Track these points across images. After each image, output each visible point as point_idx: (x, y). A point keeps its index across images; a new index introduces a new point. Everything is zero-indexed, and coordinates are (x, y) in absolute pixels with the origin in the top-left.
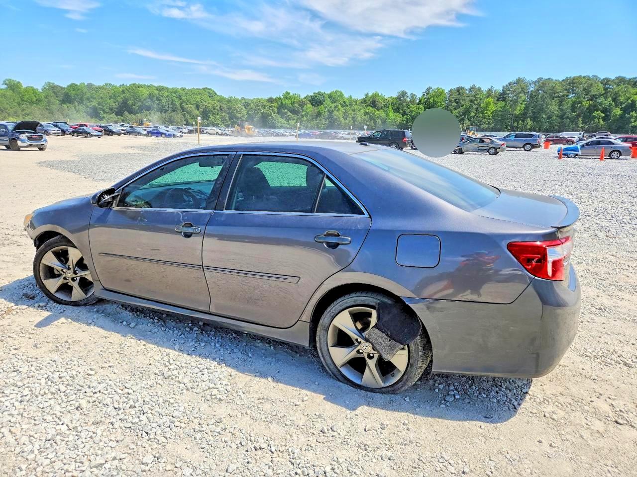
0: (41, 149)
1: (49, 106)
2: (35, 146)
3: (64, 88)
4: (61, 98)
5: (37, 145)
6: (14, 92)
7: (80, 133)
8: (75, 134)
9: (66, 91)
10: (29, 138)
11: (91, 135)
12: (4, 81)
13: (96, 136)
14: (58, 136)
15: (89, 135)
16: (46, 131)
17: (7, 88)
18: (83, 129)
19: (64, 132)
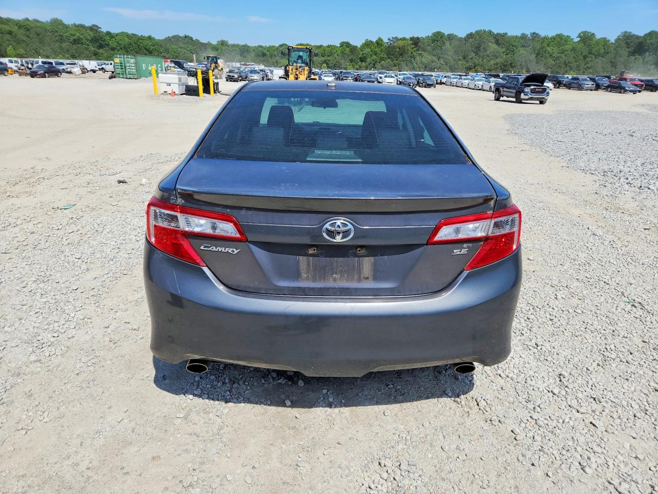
0: (541, 103)
1: (614, 59)
2: (537, 99)
3: (640, 37)
4: (631, 49)
5: (538, 98)
6: (585, 45)
7: (617, 88)
8: (609, 89)
9: (641, 40)
10: (533, 91)
11: (626, 91)
12: (579, 34)
13: (631, 91)
14: (591, 90)
15: (622, 91)
16: (580, 85)
17: (580, 41)
18: (620, 83)
19: (598, 87)
